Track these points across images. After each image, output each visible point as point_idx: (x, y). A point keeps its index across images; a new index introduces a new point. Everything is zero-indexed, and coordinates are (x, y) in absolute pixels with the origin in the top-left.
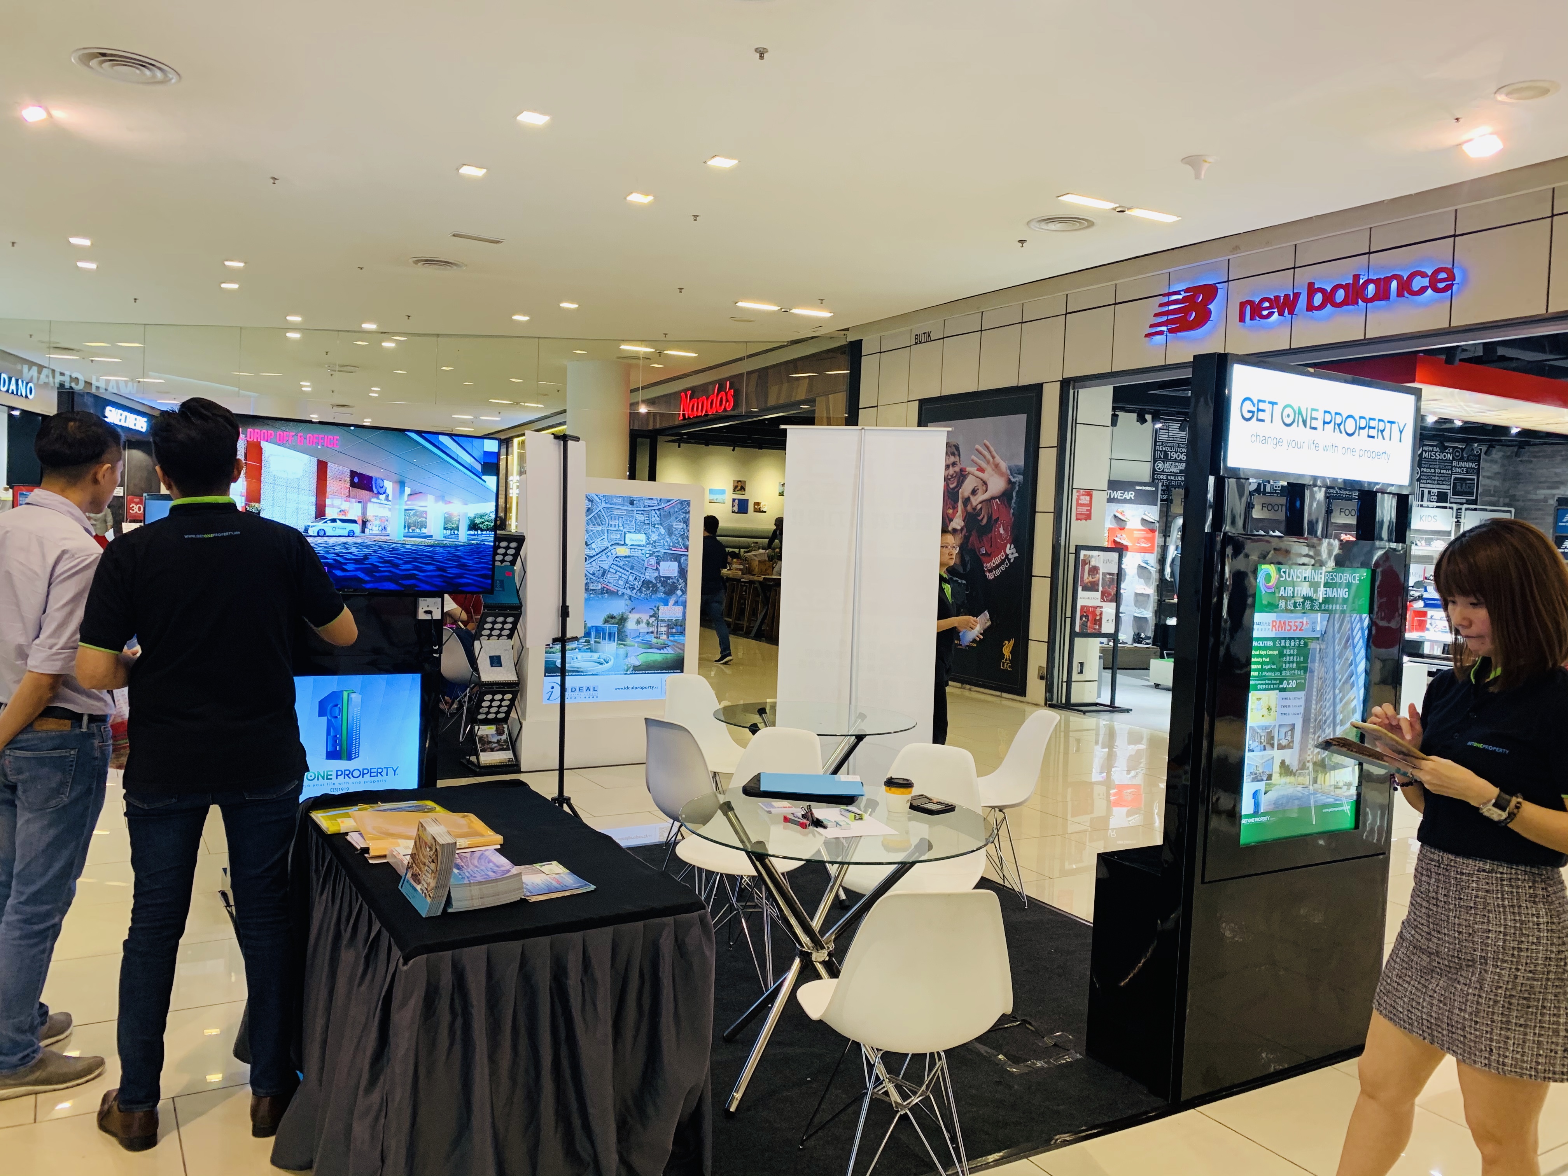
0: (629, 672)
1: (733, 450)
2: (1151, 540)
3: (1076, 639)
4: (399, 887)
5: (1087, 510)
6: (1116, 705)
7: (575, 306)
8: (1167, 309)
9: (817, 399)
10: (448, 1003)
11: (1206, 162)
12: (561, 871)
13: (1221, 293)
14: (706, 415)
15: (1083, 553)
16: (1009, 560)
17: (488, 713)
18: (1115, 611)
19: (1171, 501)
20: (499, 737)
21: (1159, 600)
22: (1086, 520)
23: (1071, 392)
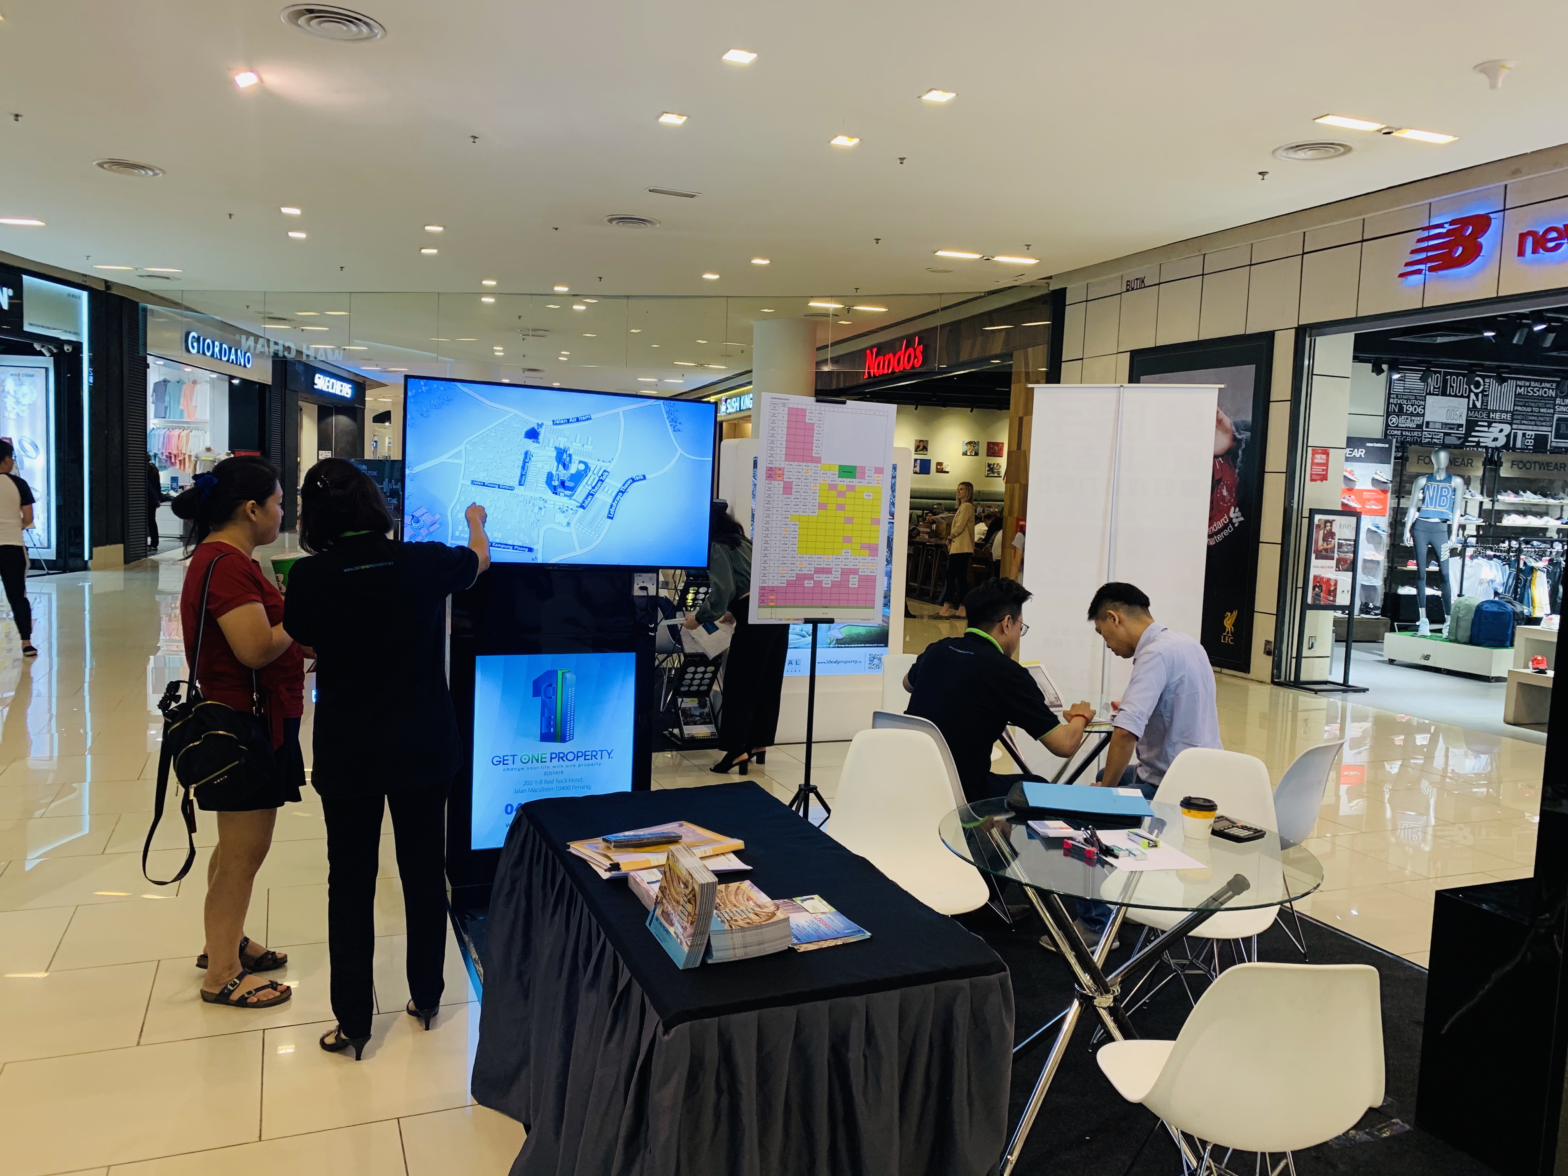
0: (831, 646)
1: (916, 409)
2: (1383, 502)
3: (1308, 611)
4: (647, 924)
5: (1323, 470)
6: (1350, 683)
7: (766, 262)
8: (1426, 245)
9: (1015, 352)
10: (714, 1078)
11: (1503, 67)
12: (826, 910)
13: (1495, 224)
14: (893, 373)
15: (1317, 518)
16: (1233, 524)
17: (691, 685)
18: (1351, 580)
19: (1407, 459)
20: (702, 710)
21: (1389, 567)
22: (1322, 481)
23: (1308, 340)
